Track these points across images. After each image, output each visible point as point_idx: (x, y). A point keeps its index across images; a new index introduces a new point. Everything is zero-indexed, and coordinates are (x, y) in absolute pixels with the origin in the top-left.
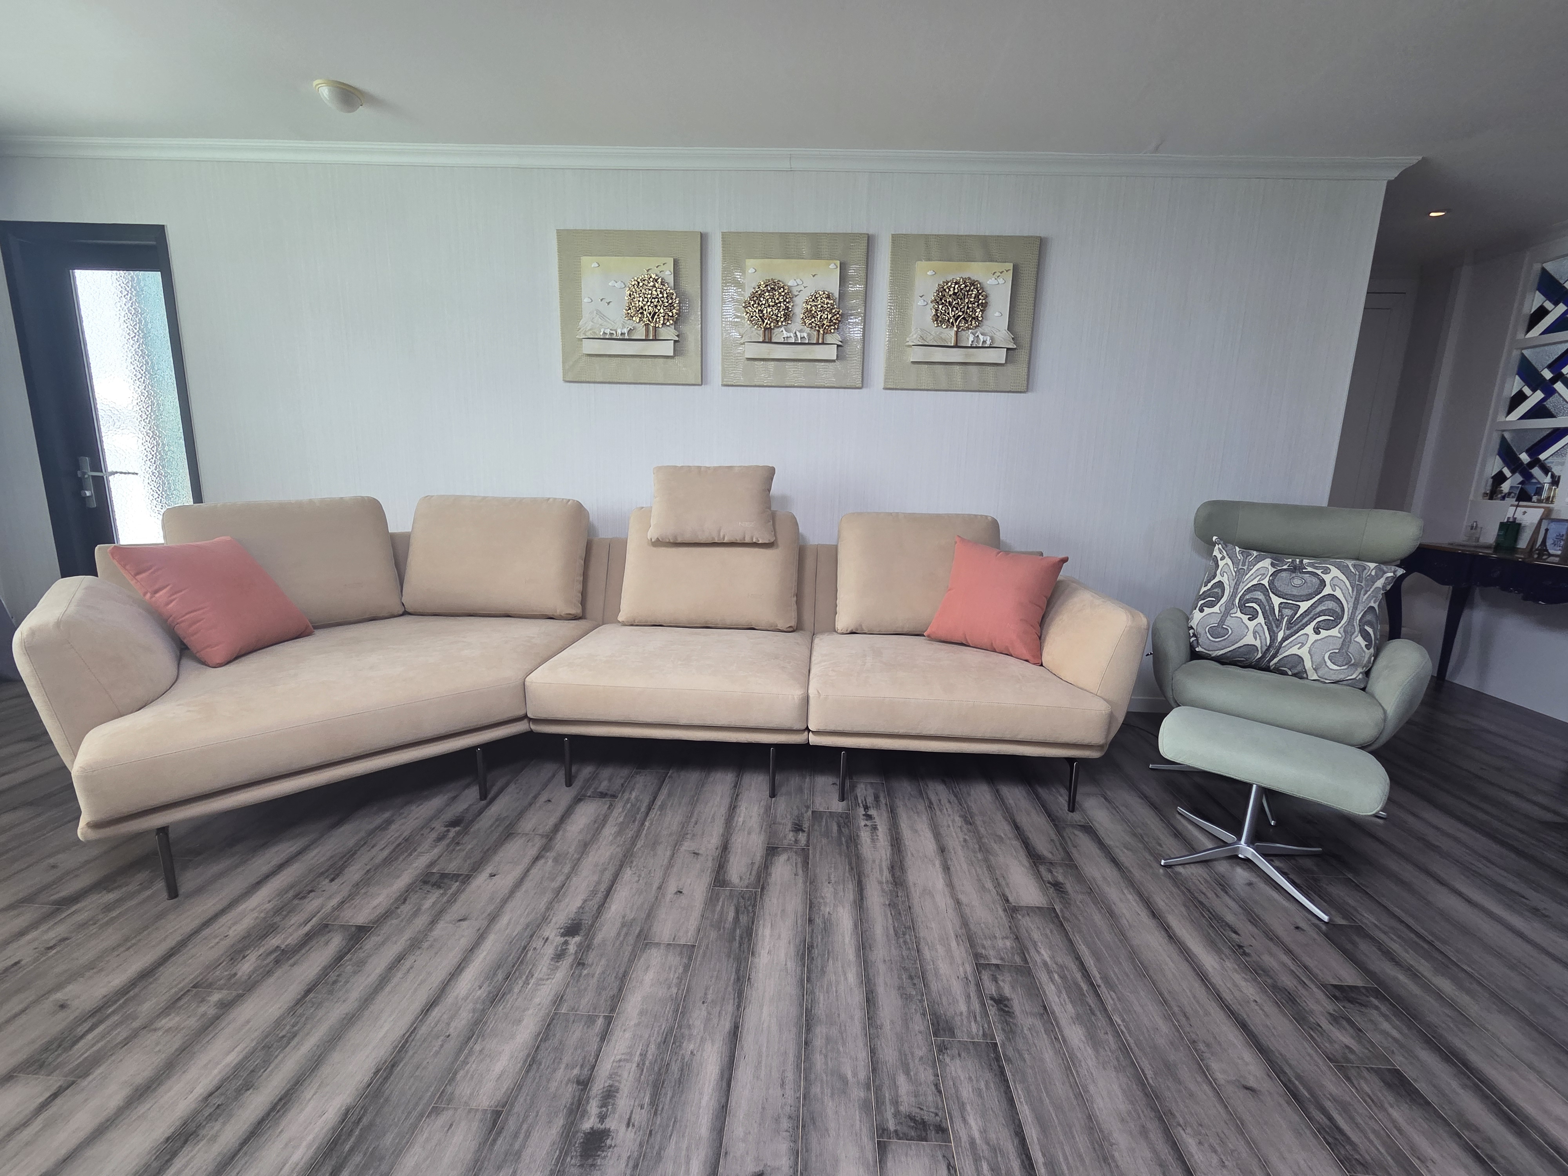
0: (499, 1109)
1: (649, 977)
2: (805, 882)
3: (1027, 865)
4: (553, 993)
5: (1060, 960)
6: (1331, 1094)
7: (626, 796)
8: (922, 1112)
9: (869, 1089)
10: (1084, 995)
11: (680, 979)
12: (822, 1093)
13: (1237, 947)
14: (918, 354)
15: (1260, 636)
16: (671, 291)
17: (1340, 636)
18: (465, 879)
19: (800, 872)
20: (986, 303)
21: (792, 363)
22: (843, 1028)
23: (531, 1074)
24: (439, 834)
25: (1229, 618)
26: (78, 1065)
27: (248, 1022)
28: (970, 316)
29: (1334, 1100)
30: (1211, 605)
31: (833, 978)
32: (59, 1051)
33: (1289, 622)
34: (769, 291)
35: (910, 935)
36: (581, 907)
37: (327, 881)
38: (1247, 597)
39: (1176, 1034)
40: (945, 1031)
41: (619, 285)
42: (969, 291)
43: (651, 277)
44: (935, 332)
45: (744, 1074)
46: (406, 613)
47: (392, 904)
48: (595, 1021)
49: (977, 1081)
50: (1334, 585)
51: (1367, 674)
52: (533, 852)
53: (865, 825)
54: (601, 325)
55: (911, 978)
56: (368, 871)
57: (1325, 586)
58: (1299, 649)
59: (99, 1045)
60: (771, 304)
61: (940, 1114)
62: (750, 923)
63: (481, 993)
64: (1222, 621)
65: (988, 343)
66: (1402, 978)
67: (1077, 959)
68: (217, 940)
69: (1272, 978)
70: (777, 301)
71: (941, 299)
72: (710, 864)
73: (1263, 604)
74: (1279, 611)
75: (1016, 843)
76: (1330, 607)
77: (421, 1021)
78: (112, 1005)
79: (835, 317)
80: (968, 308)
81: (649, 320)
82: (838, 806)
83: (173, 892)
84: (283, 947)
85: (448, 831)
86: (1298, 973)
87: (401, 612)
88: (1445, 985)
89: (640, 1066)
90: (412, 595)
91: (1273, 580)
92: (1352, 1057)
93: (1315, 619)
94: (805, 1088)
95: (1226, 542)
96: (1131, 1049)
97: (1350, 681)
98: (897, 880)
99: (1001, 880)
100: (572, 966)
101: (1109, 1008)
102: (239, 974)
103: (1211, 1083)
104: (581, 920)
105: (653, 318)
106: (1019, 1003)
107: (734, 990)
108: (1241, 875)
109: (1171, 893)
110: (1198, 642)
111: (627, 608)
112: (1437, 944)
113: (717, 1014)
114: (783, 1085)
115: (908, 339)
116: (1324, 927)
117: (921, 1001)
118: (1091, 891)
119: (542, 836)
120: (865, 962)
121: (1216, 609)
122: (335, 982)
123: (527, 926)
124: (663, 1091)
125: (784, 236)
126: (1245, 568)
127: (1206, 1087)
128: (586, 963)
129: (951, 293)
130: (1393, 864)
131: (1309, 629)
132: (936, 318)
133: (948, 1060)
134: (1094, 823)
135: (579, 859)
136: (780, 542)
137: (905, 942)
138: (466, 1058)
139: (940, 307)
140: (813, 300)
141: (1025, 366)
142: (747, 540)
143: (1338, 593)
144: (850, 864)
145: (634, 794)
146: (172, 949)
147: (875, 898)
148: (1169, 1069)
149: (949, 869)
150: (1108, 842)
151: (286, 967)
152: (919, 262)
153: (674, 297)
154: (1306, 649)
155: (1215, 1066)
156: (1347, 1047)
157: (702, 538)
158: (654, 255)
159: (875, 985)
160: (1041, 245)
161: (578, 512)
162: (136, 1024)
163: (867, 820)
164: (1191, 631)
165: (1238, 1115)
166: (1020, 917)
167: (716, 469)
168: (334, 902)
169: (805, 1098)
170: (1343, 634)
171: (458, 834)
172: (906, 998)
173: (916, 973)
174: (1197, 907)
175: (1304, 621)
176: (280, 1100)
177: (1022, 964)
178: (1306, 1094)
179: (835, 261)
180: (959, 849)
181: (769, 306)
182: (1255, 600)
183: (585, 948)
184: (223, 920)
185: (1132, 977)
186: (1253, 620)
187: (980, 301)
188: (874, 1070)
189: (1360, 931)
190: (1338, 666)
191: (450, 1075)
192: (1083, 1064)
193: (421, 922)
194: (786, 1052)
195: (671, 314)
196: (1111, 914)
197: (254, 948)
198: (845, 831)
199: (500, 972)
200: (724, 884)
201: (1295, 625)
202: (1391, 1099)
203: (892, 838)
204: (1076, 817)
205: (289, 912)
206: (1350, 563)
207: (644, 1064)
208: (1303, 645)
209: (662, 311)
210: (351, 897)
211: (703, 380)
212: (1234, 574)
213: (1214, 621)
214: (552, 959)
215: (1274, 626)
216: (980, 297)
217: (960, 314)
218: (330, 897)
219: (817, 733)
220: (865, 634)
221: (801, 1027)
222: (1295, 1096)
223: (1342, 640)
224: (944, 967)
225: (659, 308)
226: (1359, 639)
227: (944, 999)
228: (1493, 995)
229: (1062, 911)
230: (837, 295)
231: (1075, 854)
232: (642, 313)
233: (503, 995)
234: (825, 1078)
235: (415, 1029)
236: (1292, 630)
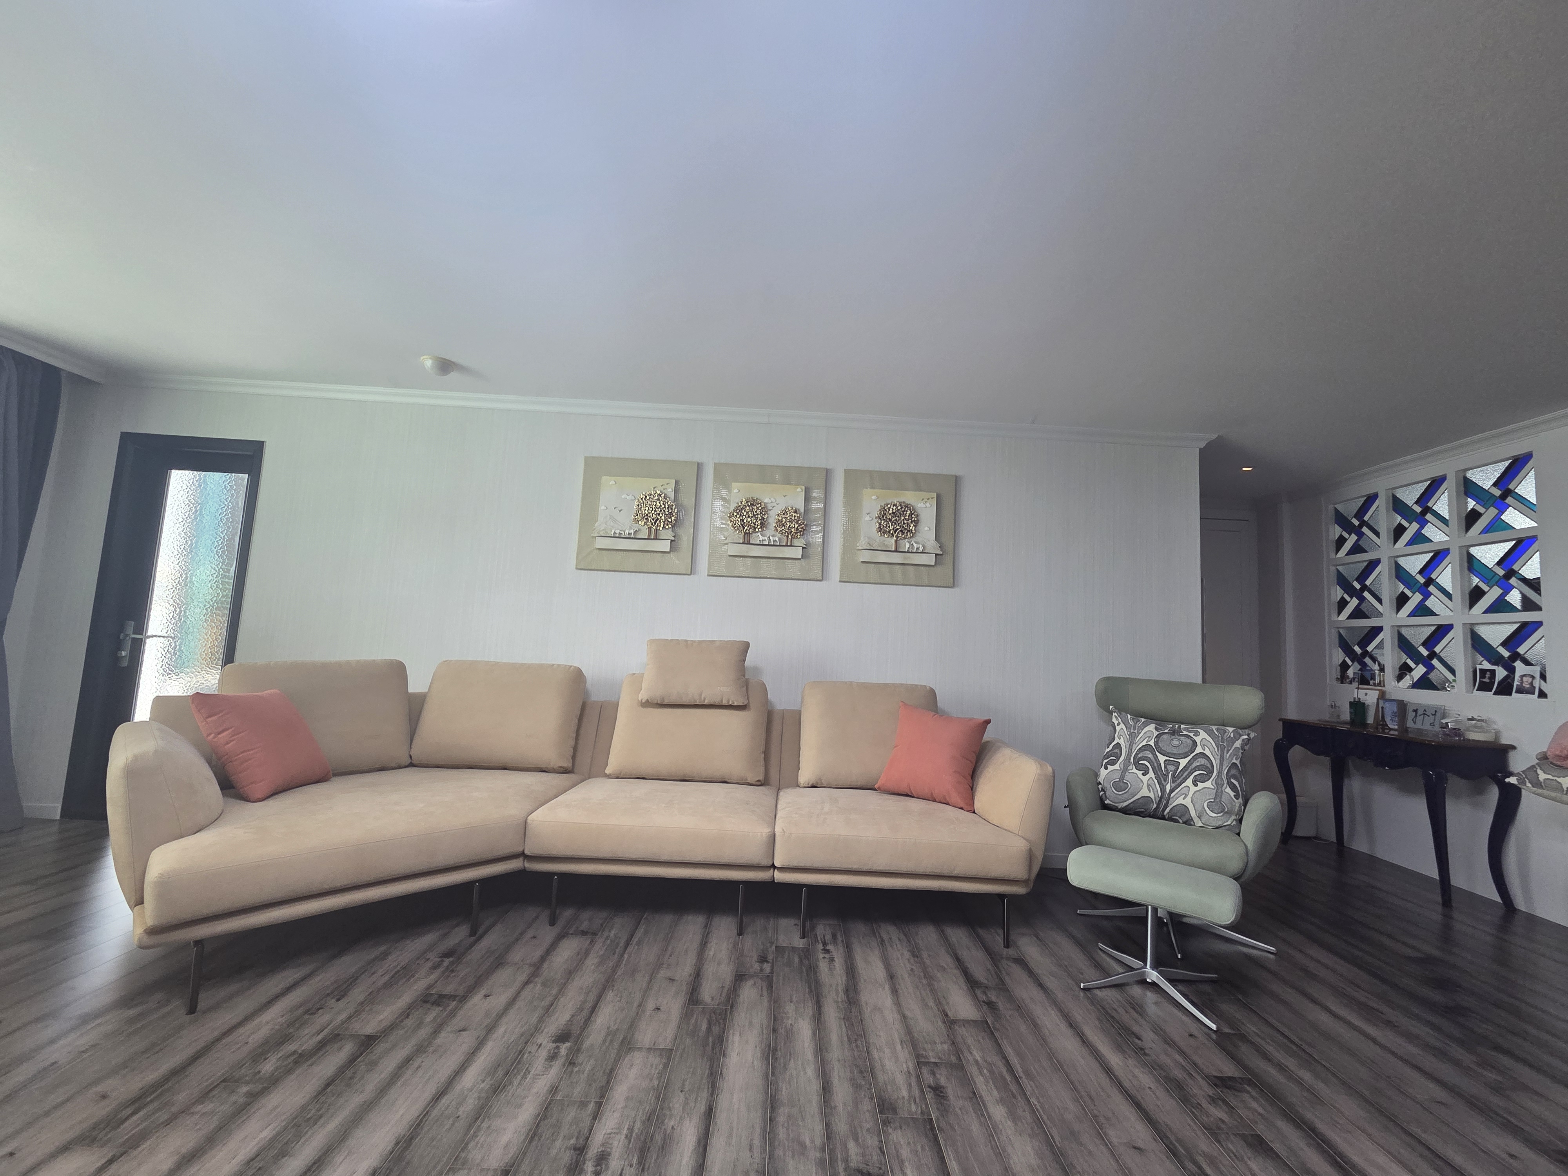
0: (507, 1168)
1: (633, 1073)
2: (769, 1002)
3: (965, 988)
4: (548, 1085)
5: (989, 1060)
6: (1204, 1153)
7: (606, 934)
8: (868, 1167)
9: (824, 1151)
10: (1008, 1084)
11: (661, 1075)
12: (784, 1155)
13: (1139, 1050)
14: (866, 556)
15: (1153, 789)
16: (672, 504)
17: (1213, 787)
18: (463, 999)
19: (765, 993)
20: (918, 520)
21: (765, 560)
22: (802, 1109)
23: (534, 1143)
24: (434, 964)
25: (1127, 774)
26: (128, 1139)
27: (277, 1107)
28: (905, 529)
29: (1204, 1155)
30: (1113, 763)
31: (794, 1073)
32: (107, 1130)
33: (1173, 776)
34: (749, 506)
35: (861, 1041)
36: (569, 1020)
37: (334, 1000)
38: (1140, 756)
39: (1083, 1111)
40: (888, 1110)
41: (630, 497)
42: (904, 511)
43: (656, 493)
44: (879, 540)
45: (718, 1143)
46: (412, 765)
47: (397, 1018)
48: (587, 1106)
49: (915, 1145)
50: (1204, 745)
51: (1240, 821)
52: (522, 977)
53: (824, 958)
54: (612, 527)
55: (861, 1072)
56: (371, 993)
57: (1197, 745)
58: (1184, 799)
59: (144, 1124)
60: (750, 515)
61: (883, 1168)
62: (722, 1032)
63: (485, 1086)
64: (1122, 777)
65: (921, 549)
66: (1272, 1071)
67: (1003, 1058)
68: (238, 1046)
69: (1165, 1071)
70: (755, 514)
71: (883, 517)
72: (684, 987)
73: (1152, 762)
74: (1165, 767)
75: (957, 972)
76: (1203, 763)
77: (432, 1106)
78: (151, 1094)
79: (801, 526)
80: (904, 523)
81: (652, 524)
82: (800, 943)
83: (192, 1010)
84: (300, 1052)
85: (442, 961)
86: (1187, 1068)
87: (408, 761)
88: (1306, 1076)
89: (628, 1137)
90: (419, 750)
91: (1158, 741)
92: (1223, 1126)
93: (1192, 773)
94: (769, 1151)
95: (1121, 710)
96: (1044, 1122)
97: (1227, 827)
98: (851, 1000)
99: (942, 1000)
100: (564, 1065)
101: (1028, 1094)
102: (263, 1072)
103: (1107, 1145)
104: (570, 1030)
105: (655, 523)
106: (952, 1090)
107: (708, 1082)
108: (1150, 996)
109: (1088, 1009)
110: (1106, 796)
111: (613, 764)
112: (1305, 1046)
113: (694, 1100)
114: (751, 1149)
115: (858, 545)
116: (1214, 1036)
117: (870, 1089)
118: (1019, 1008)
119: (530, 965)
120: (823, 1060)
121: (1117, 766)
122: (351, 1078)
123: (522, 1035)
124: (649, 1154)
125: (762, 468)
126: (1136, 731)
127: (1102, 1147)
128: (576, 1062)
129: (891, 512)
130: (1276, 987)
131: (1189, 782)
132: (880, 529)
133: (890, 1130)
134: (1026, 956)
135: (565, 984)
136: (751, 705)
137: (857, 1046)
138: (475, 1133)
139: (883, 522)
140: (784, 514)
141: (951, 567)
142: (724, 703)
143: (1207, 752)
144: (810, 987)
145: (613, 932)
146: (199, 1051)
147: (832, 1014)
148: (1074, 1135)
149: (897, 991)
150: (1037, 971)
151: (305, 1066)
152: (865, 489)
153: (674, 508)
154: (1189, 799)
155: (1112, 1133)
156: (1220, 1119)
157: (685, 700)
158: (660, 477)
159: (830, 1077)
160: (957, 481)
161: (578, 677)
162: (174, 1109)
163: (825, 953)
164: (1100, 786)
165: (1126, 1166)
166: (957, 1027)
167: (700, 642)
168: (343, 1016)
169: (769, 1159)
170: (1215, 786)
171: (452, 963)
172: (857, 1087)
173: (866, 1068)
174: (1109, 1020)
175: (1184, 776)
176: (314, 1163)
177: (957, 1062)
178: (1182, 1151)
179: (802, 487)
180: (906, 976)
181: (749, 517)
182: (1145, 759)
183: (576, 1051)
184: (241, 1030)
185: (1049, 1071)
186: (1146, 775)
187: (913, 519)
188: (829, 1138)
189: (1243, 1038)
190: (1215, 813)
191: (463, 1145)
192: (1003, 1133)
193: (423, 1033)
194: (753, 1126)
195: (670, 520)
196: (1035, 1026)
197: (274, 1052)
198: (806, 962)
199: (500, 1069)
200: (697, 1002)
201: (1178, 779)
202: (1249, 1154)
203: (847, 968)
204: (1011, 952)
205: (301, 1025)
206: (1214, 728)
207: (631, 1136)
208: (1186, 796)
209: (663, 518)
210: (357, 1013)
211: (692, 571)
212: (1128, 736)
213: (1116, 777)
214: (546, 1060)
215: (1162, 780)
216: (913, 516)
217: (898, 527)
218: (339, 1013)
219: (782, 869)
220: (824, 787)
221: (766, 1108)
222: (1174, 1153)
223: (1215, 791)
224: (889, 1064)
225: (661, 515)
226: (1228, 790)
227: (889, 1087)
228: (1344, 1083)
229: (993, 1023)
230: (802, 511)
231: (1007, 980)
232: (647, 519)
233: (504, 1087)
234: (787, 1144)
235: (427, 1112)
236: (1176, 783)
